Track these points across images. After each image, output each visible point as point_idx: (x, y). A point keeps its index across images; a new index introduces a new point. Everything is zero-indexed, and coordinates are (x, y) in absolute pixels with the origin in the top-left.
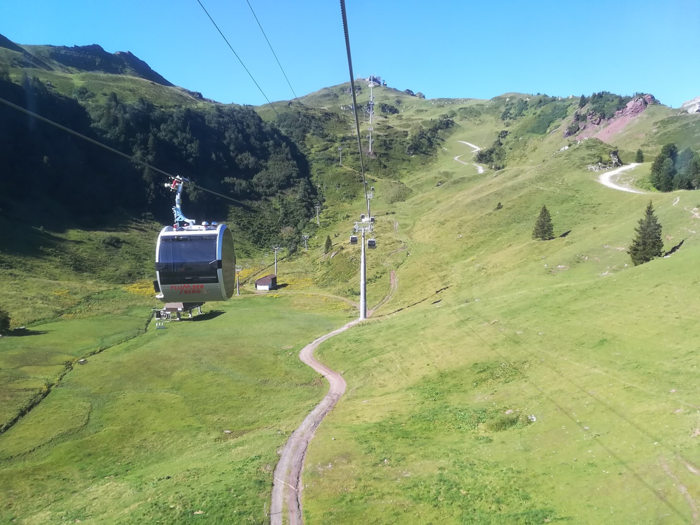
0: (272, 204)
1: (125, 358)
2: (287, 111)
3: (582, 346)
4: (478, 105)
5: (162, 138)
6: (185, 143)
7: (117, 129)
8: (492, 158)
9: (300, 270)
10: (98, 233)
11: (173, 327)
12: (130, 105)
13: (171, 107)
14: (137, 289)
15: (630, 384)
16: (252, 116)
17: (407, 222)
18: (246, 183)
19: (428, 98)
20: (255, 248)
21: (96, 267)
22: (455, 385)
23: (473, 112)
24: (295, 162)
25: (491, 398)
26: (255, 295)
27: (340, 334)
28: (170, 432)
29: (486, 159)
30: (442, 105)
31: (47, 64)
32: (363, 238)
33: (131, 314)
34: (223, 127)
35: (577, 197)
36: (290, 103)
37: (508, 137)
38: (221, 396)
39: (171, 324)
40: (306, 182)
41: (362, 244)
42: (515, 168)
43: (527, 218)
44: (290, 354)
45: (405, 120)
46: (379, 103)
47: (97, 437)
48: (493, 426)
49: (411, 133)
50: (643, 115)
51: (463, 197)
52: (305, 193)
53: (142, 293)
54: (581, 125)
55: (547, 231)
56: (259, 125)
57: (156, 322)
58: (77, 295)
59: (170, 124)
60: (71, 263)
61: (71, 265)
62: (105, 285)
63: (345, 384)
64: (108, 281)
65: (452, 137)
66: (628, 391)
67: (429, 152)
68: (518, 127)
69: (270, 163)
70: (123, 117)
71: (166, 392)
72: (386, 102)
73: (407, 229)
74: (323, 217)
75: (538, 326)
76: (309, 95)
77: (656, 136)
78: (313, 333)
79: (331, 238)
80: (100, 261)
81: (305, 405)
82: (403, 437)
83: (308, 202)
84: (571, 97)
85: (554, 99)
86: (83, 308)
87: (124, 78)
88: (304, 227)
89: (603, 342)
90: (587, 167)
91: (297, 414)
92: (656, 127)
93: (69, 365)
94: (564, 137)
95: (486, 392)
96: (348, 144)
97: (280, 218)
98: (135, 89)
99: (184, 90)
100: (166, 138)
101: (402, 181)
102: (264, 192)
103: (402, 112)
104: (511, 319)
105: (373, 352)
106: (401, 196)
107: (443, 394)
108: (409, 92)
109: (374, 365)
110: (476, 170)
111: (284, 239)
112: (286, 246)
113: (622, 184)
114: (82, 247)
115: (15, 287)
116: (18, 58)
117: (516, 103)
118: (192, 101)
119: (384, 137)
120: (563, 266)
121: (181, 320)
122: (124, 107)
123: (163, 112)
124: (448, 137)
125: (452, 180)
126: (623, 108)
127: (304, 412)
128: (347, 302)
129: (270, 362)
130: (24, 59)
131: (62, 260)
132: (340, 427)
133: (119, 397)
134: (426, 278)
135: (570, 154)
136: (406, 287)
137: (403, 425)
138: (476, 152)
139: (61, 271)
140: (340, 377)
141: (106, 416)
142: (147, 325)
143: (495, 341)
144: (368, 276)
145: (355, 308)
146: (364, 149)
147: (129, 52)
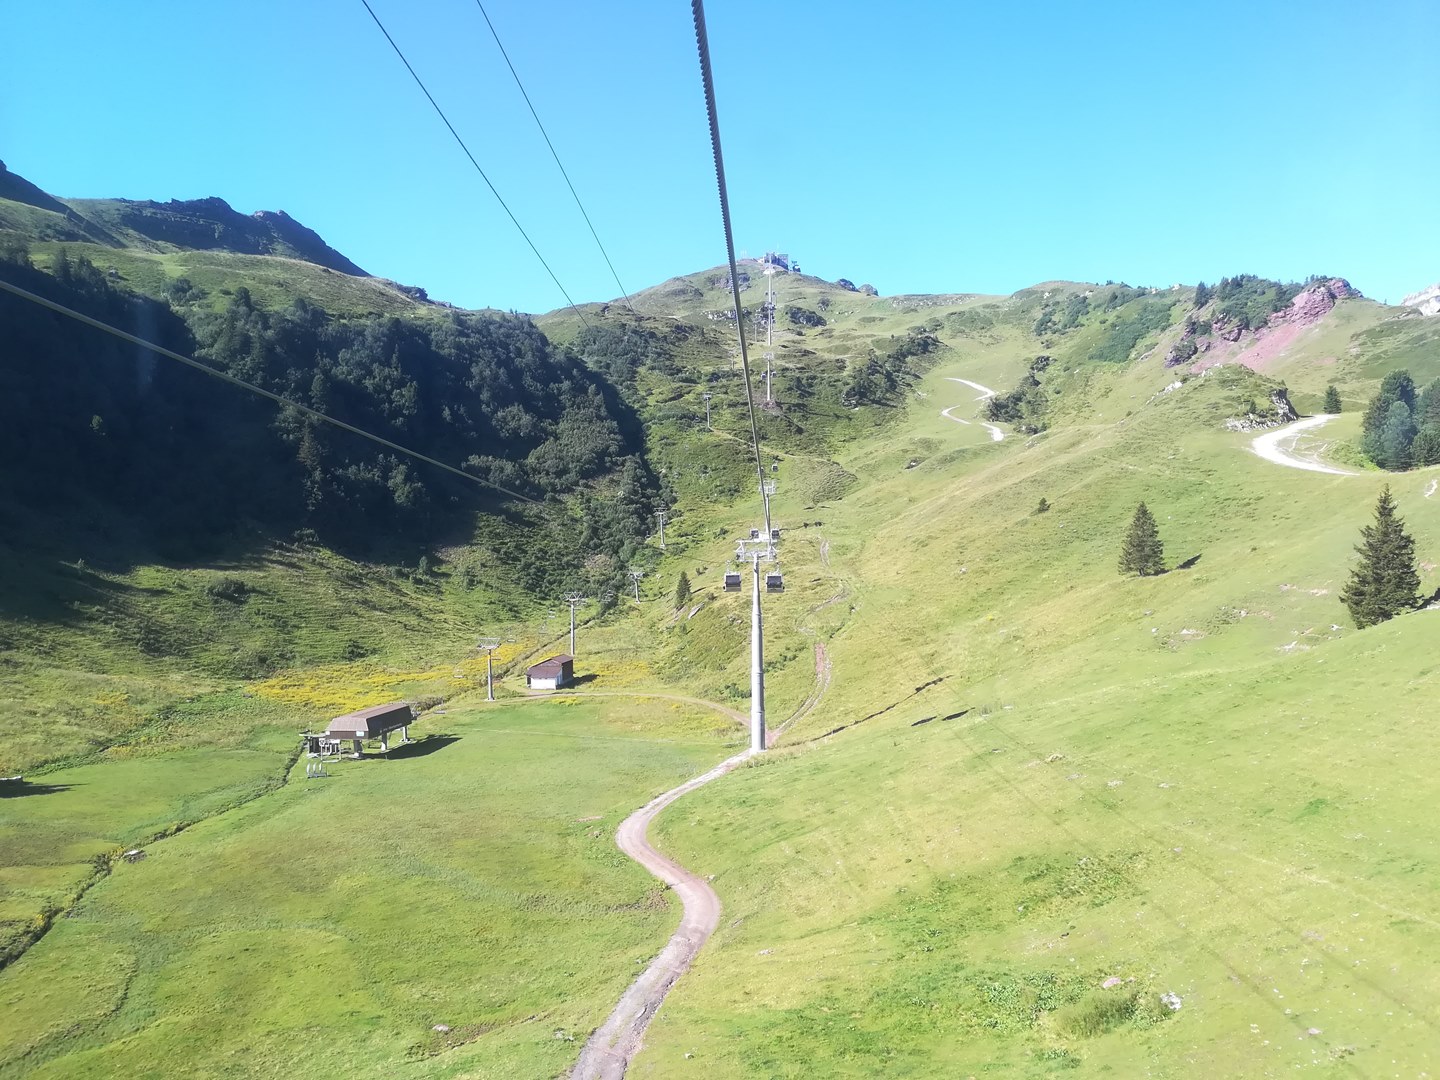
0: (566, 509)
1: (228, 845)
2: (598, 324)
3: (1267, 815)
4: (987, 306)
5: (342, 377)
6: (388, 387)
7: (248, 359)
8: (1019, 411)
9: (624, 646)
10: (199, 572)
11: (345, 774)
12: (276, 312)
13: (361, 316)
14: (276, 691)
15: (1404, 915)
16: (528, 334)
17: (847, 543)
18: (514, 466)
19: (883, 294)
20: (531, 601)
21: (191, 644)
22: (974, 912)
23: (978, 320)
24: (615, 424)
25: (1062, 945)
26: (526, 699)
27: (708, 785)
28: (308, 1029)
29: (1007, 412)
30: (913, 307)
31: (114, 235)
32: (755, 574)
33: (257, 744)
34: (467, 356)
35: (1209, 486)
36: (606, 308)
37: (1050, 369)
38: (435, 937)
39: (340, 766)
40: (637, 463)
41: (753, 588)
42: (1072, 429)
43: (1104, 530)
44: (596, 832)
45: (839, 338)
46: (786, 306)
47: (135, 1043)
48: (1076, 1020)
49: (852, 364)
50: (1328, 319)
51: (963, 490)
52: (635, 486)
53: (286, 698)
54: (1201, 341)
55: (1150, 556)
56: (541, 351)
57: (309, 761)
58: (145, 706)
59: (358, 351)
60: (137, 636)
61: (139, 641)
62: (208, 681)
63: (717, 906)
64: (215, 672)
65: (936, 371)
66: (1401, 931)
67: (888, 400)
68: (1070, 348)
69: (563, 425)
70: (261, 336)
71: (311, 927)
72: (800, 304)
73: (849, 556)
74: (671, 535)
75: (1156, 768)
76: (643, 292)
77: (1358, 362)
78: (648, 783)
79: (689, 577)
80: (200, 631)
81: (624, 959)
82: (857, 1051)
83: (642, 503)
84: (1177, 287)
85: (1142, 293)
86: (154, 733)
87: (267, 262)
88: (633, 554)
89: (1316, 806)
90: (1226, 422)
91: (606, 981)
92: (1357, 343)
93: (103, 864)
94: (1167, 366)
95: (1049, 929)
96: (723, 386)
97: (583, 537)
98: (290, 281)
99: (390, 284)
100: (349, 377)
101: (835, 458)
102: (550, 484)
103: (831, 323)
104: (1092, 751)
105: (782, 828)
106: (835, 489)
107: (946, 935)
108: (846, 285)
109: (783, 861)
110: (989, 436)
111: (592, 579)
112: (595, 594)
113: (1304, 456)
114: (165, 603)
115: (12, 689)
116: (55, 224)
117: (1064, 302)
118: (406, 304)
119: (797, 371)
120: (1192, 631)
121: (364, 757)
122: (264, 318)
123: (344, 325)
124: (927, 370)
125: (939, 455)
126: (1287, 307)
127: (622, 979)
128: (724, 712)
129: (551, 852)
130: (67, 226)
131: (118, 630)
132: (704, 1021)
133: (204, 939)
134: (894, 659)
135: (1186, 398)
136: (849, 680)
137: (857, 1015)
138: (986, 399)
139: (115, 654)
140: (707, 887)
141: (167, 987)
142: (288, 769)
143: (1060, 804)
144: (768, 657)
145: (739, 726)
146: (756, 395)
147: (282, 212)
